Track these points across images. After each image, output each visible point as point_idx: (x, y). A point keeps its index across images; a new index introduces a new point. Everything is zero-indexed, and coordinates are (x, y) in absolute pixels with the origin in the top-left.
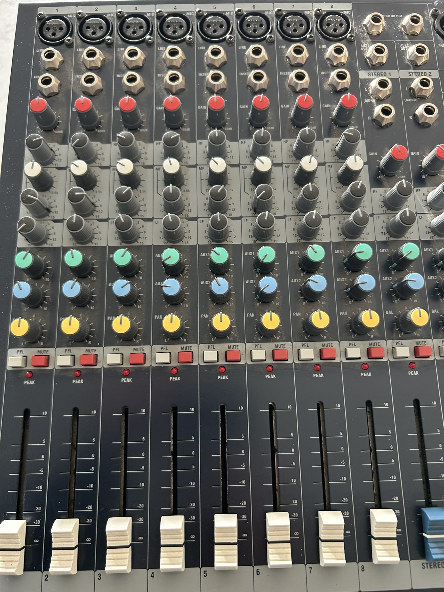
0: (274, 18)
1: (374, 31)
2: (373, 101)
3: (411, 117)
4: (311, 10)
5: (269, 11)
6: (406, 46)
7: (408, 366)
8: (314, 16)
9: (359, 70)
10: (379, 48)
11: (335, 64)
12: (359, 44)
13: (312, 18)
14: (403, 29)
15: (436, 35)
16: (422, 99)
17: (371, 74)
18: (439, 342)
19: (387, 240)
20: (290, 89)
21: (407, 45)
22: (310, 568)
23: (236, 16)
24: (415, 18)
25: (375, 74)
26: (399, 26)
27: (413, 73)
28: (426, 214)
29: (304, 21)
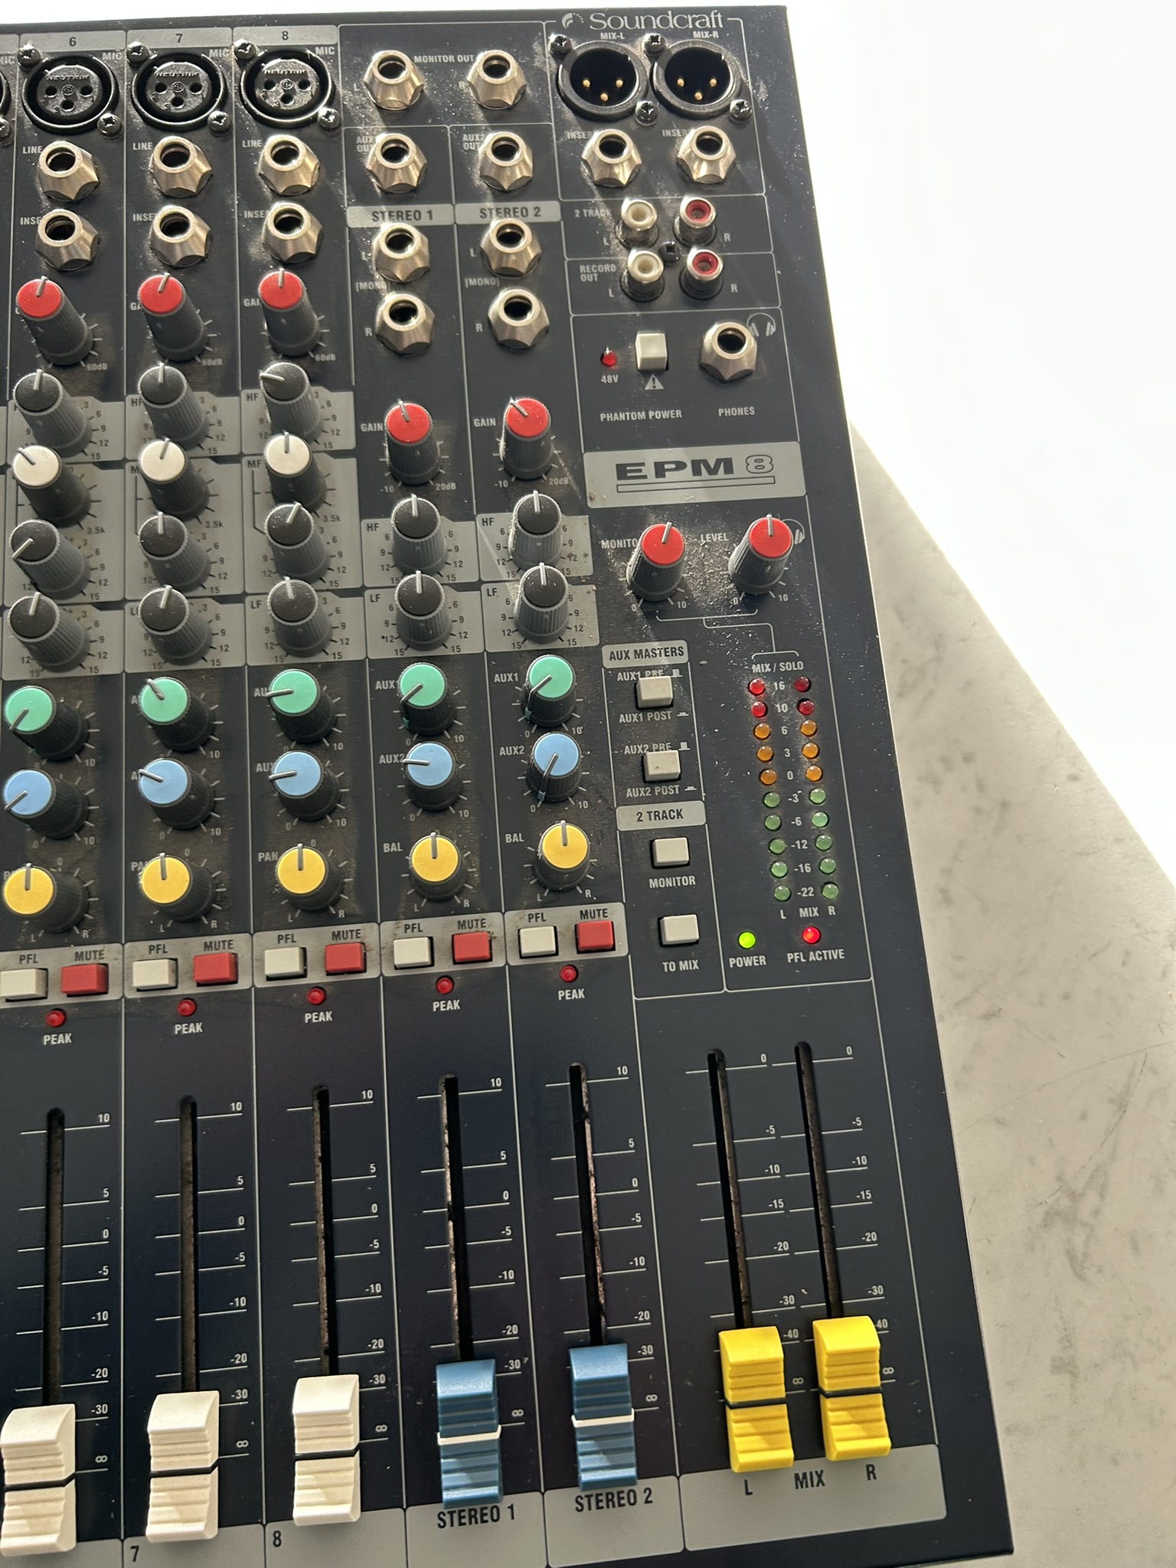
0: (127, 69)
1: (393, 100)
2: (381, 285)
3: (479, 327)
4: (227, 48)
5: (112, 51)
6: (477, 139)
7: (434, 987)
8: (234, 64)
9: (348, 205)
10: (393, 145)
11: (281, 190)
12: (352, 137)
13: (229, 68)
14: (472, 95)
15: (559, 107)
16: (509, 276)
17: (380, 215)
18: (521, 918)
19: (399, 656)
20: (156, 260)
21: (480, 137)
22: (133, 1548)
23: (20, 68)
24: (495, 62)
25: (390, 215)
26: (462, 85)
27: (490, 210)
28: (507, 584)
29: (203, 74)
